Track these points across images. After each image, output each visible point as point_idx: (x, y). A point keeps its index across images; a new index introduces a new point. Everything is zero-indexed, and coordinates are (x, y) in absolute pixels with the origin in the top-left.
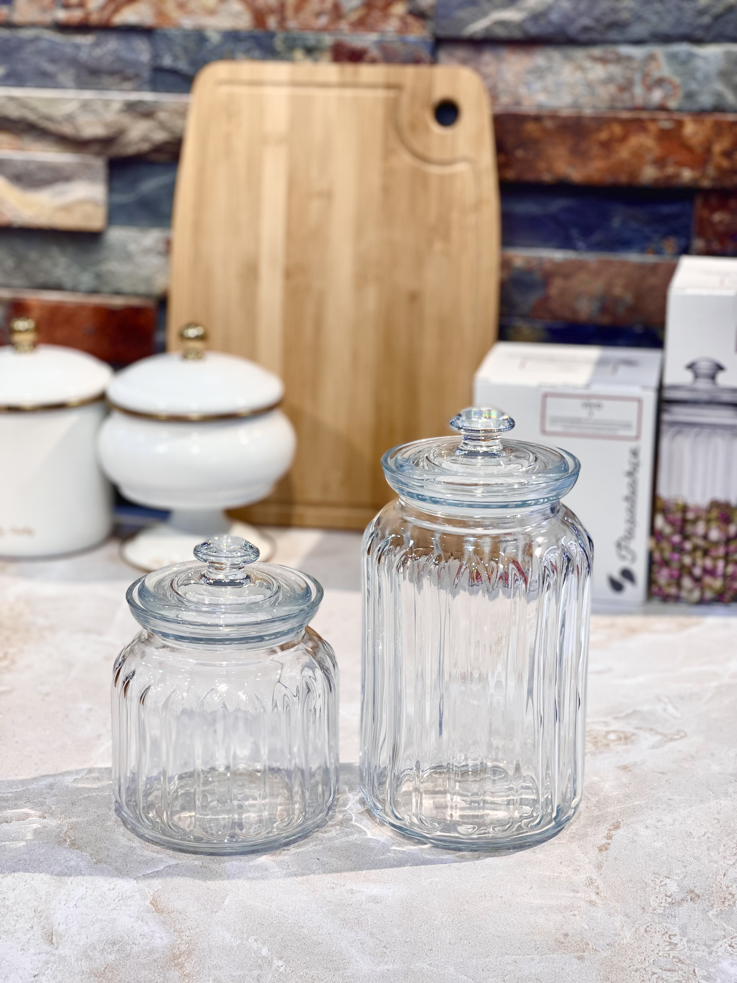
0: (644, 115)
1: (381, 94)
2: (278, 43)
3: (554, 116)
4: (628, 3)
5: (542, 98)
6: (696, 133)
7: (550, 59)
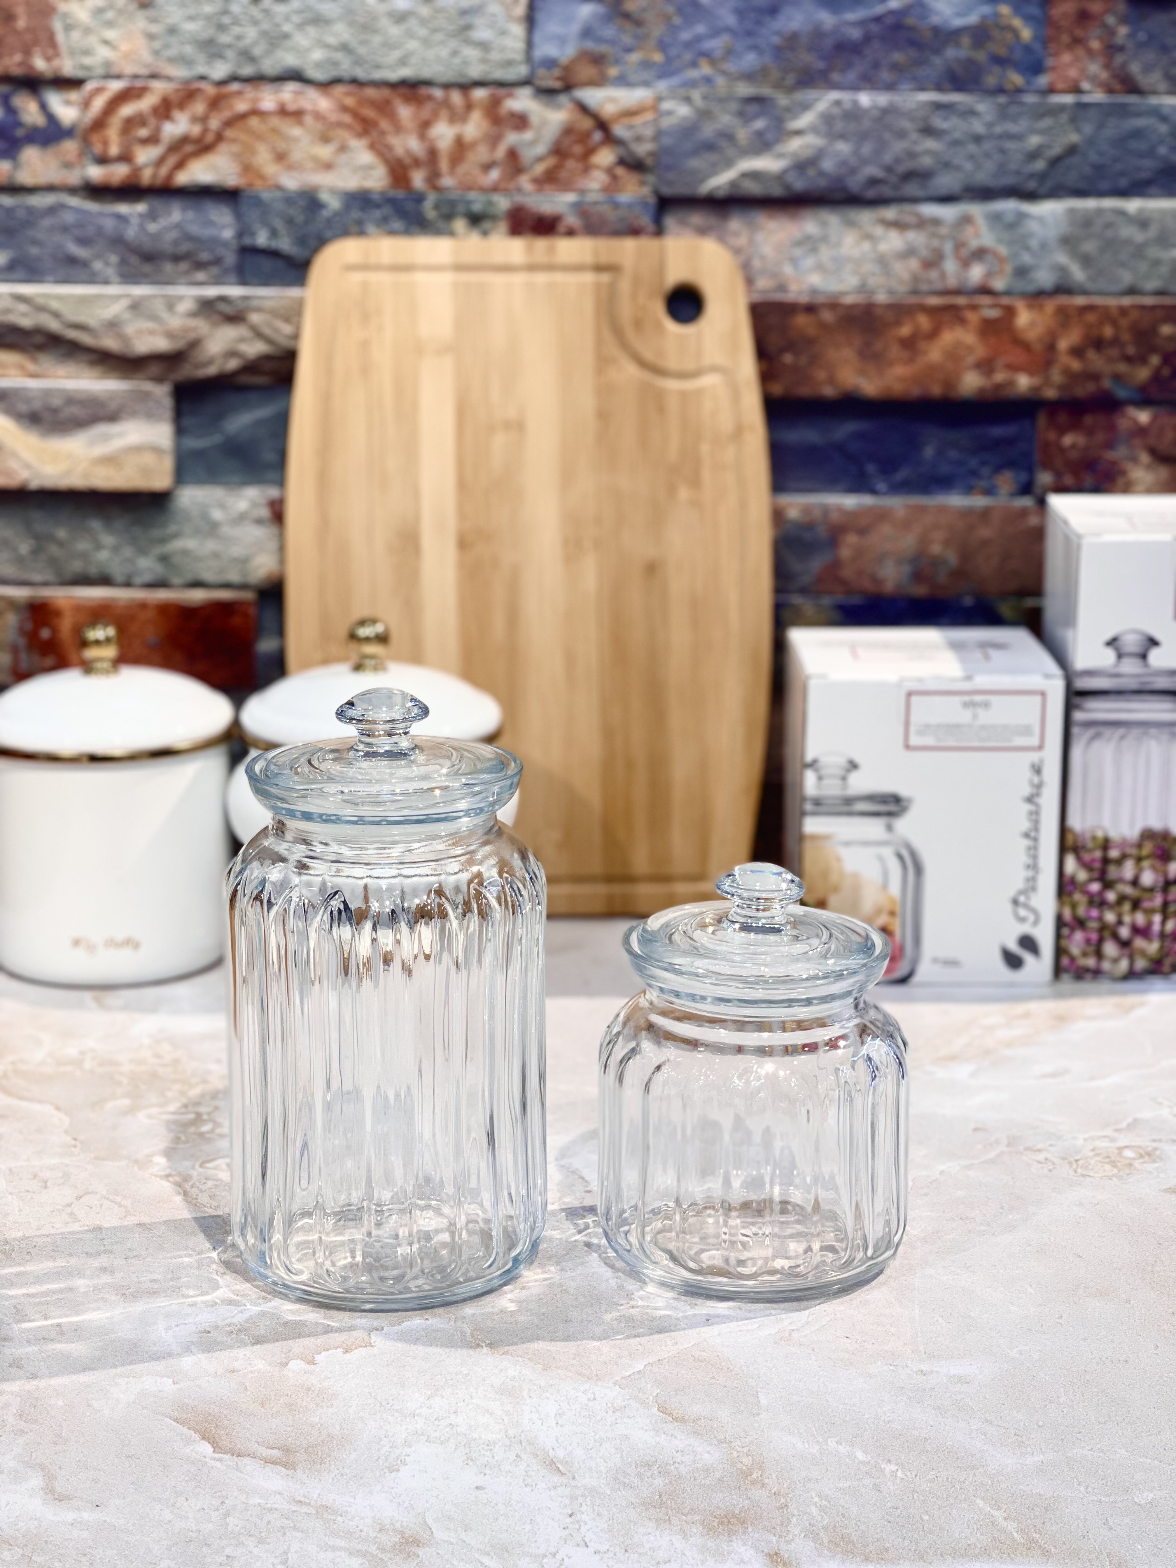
0: (961, 301)
1: (589, 278)
2: (428, 208)
3: (833, 306)
4: (931, 144)
5: (815, 280)
6: (1032, 324)
7: (824, 224)
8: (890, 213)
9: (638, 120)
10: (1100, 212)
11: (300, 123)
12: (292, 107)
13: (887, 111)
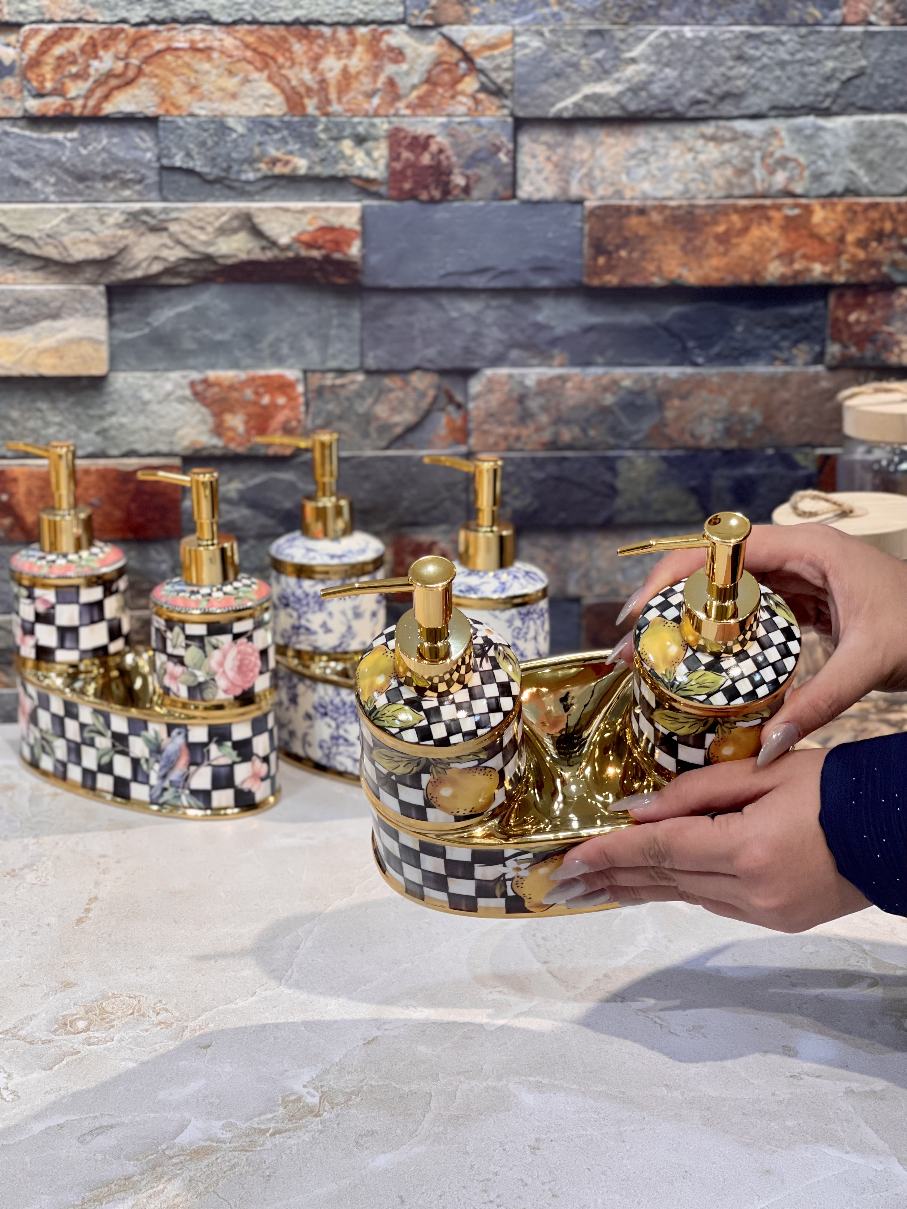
0: (768, 202)
2: (320, 131)
3: (662, 208)
4: (744, 69)
5: (647, 187)
6: (825, 219)
7: (655, 139)
8: (709, 129)
9: (496, 52)
10: (883, 125)
11: (210, 59)
12: (201, 45)
13: (705, 42)
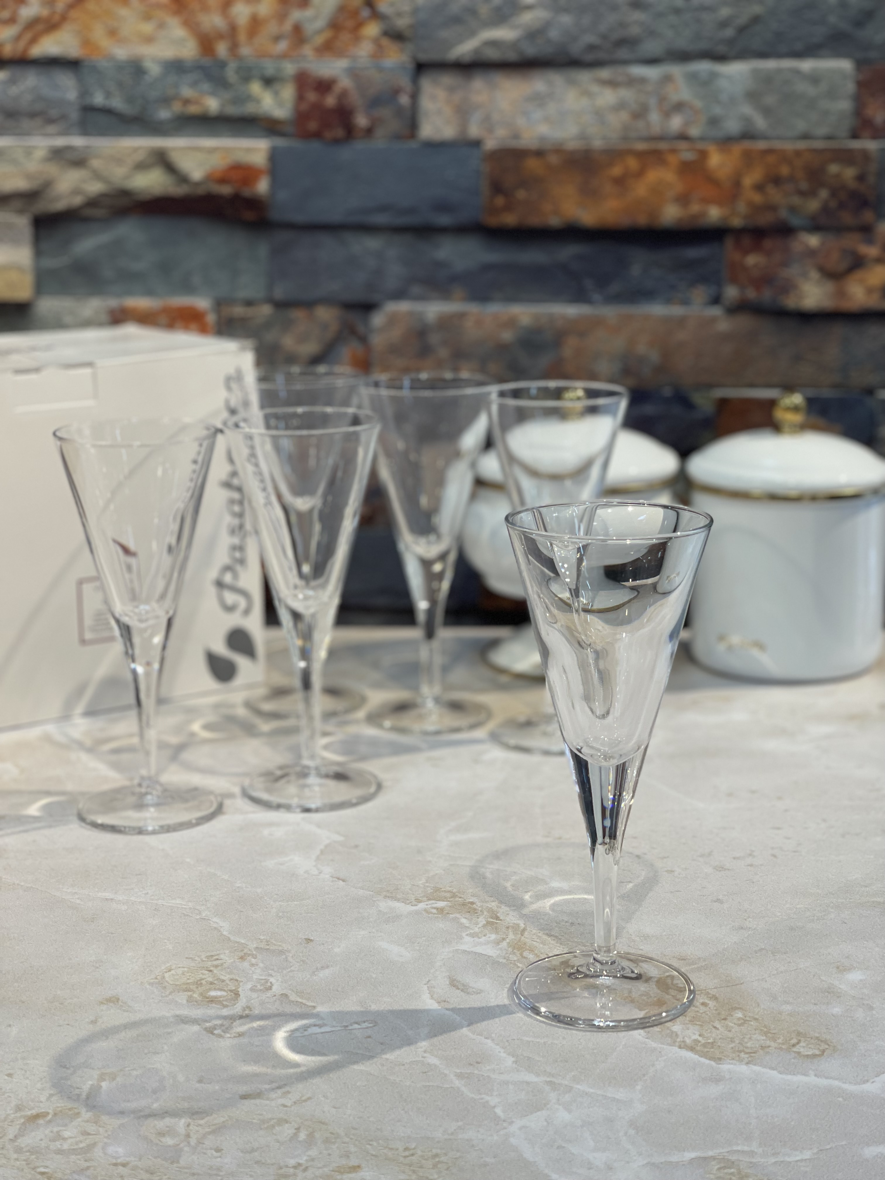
0: (663, 146)
2: (231, 74)
3: (558, 150)
4: (638, 16)
5: (543, 129)
6: (722, 164)
7: (551, 83)
8: (605, 73)
10: (779, 71)
11: (127, 5)
